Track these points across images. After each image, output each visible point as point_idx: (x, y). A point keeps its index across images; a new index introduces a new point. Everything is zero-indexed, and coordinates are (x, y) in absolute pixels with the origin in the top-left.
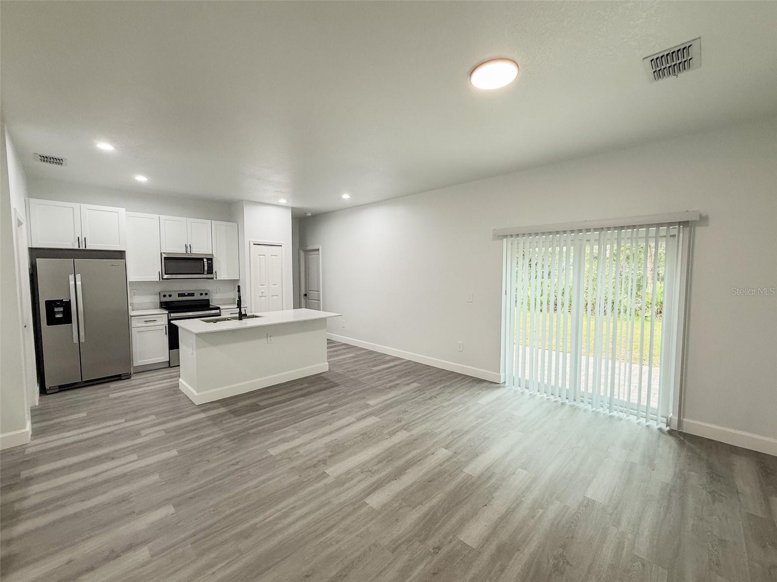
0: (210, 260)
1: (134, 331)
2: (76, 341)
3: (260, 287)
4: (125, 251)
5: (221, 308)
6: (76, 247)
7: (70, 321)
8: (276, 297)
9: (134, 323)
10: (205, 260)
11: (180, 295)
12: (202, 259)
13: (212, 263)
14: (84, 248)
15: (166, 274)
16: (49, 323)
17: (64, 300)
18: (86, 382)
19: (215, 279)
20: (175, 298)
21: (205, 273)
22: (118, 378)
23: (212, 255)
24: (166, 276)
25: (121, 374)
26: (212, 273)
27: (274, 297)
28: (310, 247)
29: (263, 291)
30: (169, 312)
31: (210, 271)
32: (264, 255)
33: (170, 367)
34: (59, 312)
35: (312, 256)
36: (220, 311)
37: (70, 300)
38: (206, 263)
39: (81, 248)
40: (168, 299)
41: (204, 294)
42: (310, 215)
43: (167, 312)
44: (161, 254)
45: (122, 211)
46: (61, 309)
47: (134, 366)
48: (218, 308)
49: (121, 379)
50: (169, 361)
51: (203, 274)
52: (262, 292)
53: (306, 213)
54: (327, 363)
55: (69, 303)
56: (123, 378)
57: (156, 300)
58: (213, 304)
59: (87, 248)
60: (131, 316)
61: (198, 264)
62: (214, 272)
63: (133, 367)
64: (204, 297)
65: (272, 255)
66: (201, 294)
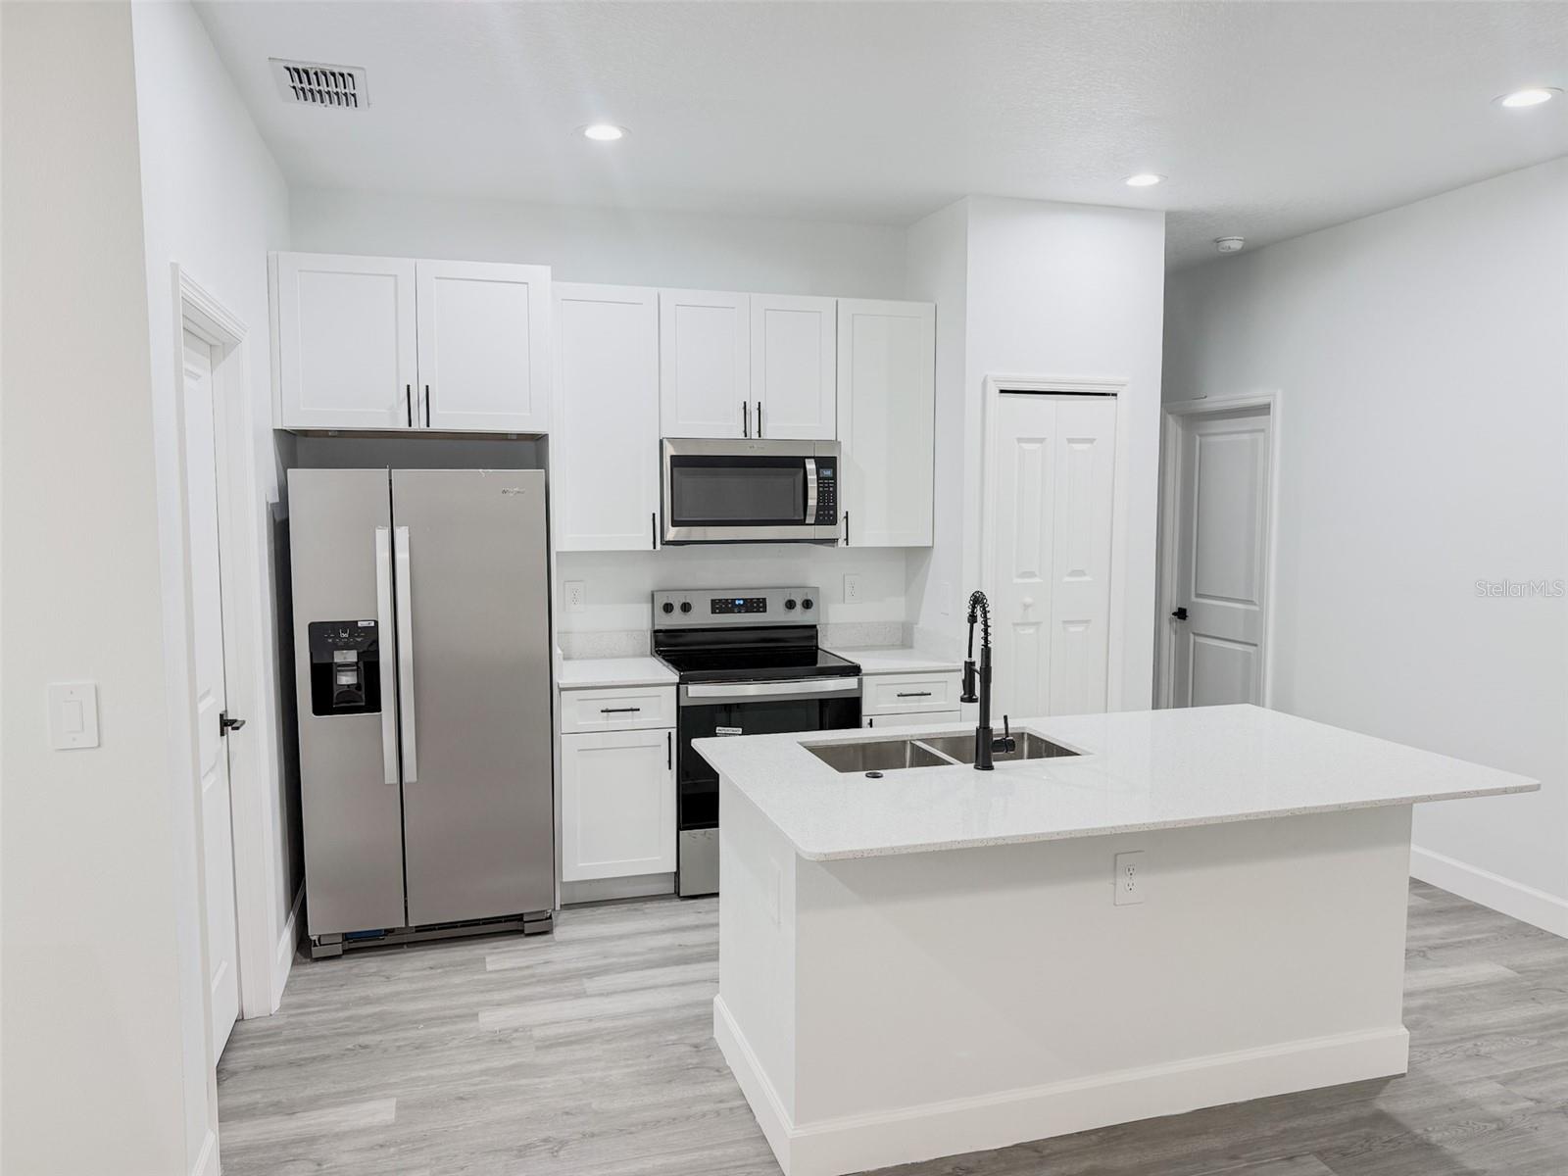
0: (828, 463)
1: (568, 750)
2: (391, 776)
3: (1020, 581)
4: (547, 435)
5: (864, 669)
6: (403, 426)
7: (374, 705)
8: (1080, 629)
9: (570, 714)
10: (811, 466)
11: (720, 606)
12: (798, 463)
13: (834, 477)
14: (423, 427)
15: (675, 524)
16: (319, 709)
17: (360, 624)
18: (420, 929)
19: (841, 543)
20: (702, 617)
21: (810, 519)
22: (513, 926)
23: (836, 443)
24: (672, 533)
25: (522, 915)
26: (833, 522)
27: (1072, 629)
28: (1215, 401)
29: (1028, 600)
30: (683, 681)
31: (828, 513)
32: (1041, 441)
33: (677, 894)
34: (346, 667)
35: (1223, 438)
36: (860, 683)
37: (376, 622)
38: (812, 477)
39: (415, 427)
40: (677, 620)
41: (799, 606)
42: (1236, 245)
43: (676, 679)
44: (661, 442)
45: (540, 274)
46: (351, 656)
47: (564, 880)
48: (854, 670)
49: (520, 932)
50: (677, 874)
51: (802, 522)
52: (1026, 606)
53: (1218, 241)
54: (1404, 1031)
55: (373, 631)
56: (528, 927)
57: (640, 621)
58: (833, 644)
59: (435, 426)
60: (561, 690)
61: (783, 480)
62: (841, 515)
63: (562, 883)
64: (798, 617)
65: (1070, 441)
66: (790, 605)
